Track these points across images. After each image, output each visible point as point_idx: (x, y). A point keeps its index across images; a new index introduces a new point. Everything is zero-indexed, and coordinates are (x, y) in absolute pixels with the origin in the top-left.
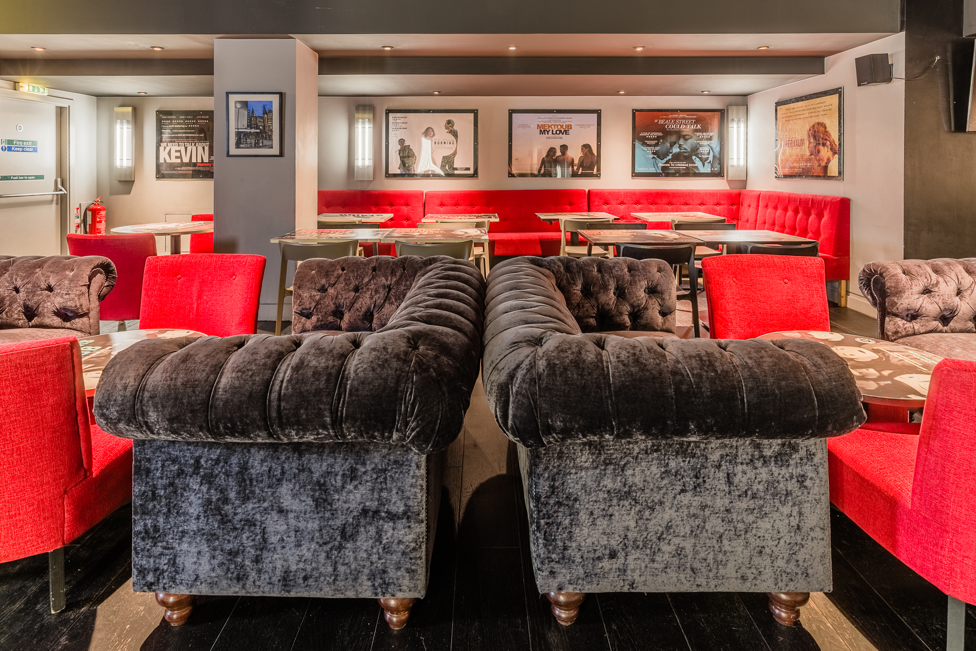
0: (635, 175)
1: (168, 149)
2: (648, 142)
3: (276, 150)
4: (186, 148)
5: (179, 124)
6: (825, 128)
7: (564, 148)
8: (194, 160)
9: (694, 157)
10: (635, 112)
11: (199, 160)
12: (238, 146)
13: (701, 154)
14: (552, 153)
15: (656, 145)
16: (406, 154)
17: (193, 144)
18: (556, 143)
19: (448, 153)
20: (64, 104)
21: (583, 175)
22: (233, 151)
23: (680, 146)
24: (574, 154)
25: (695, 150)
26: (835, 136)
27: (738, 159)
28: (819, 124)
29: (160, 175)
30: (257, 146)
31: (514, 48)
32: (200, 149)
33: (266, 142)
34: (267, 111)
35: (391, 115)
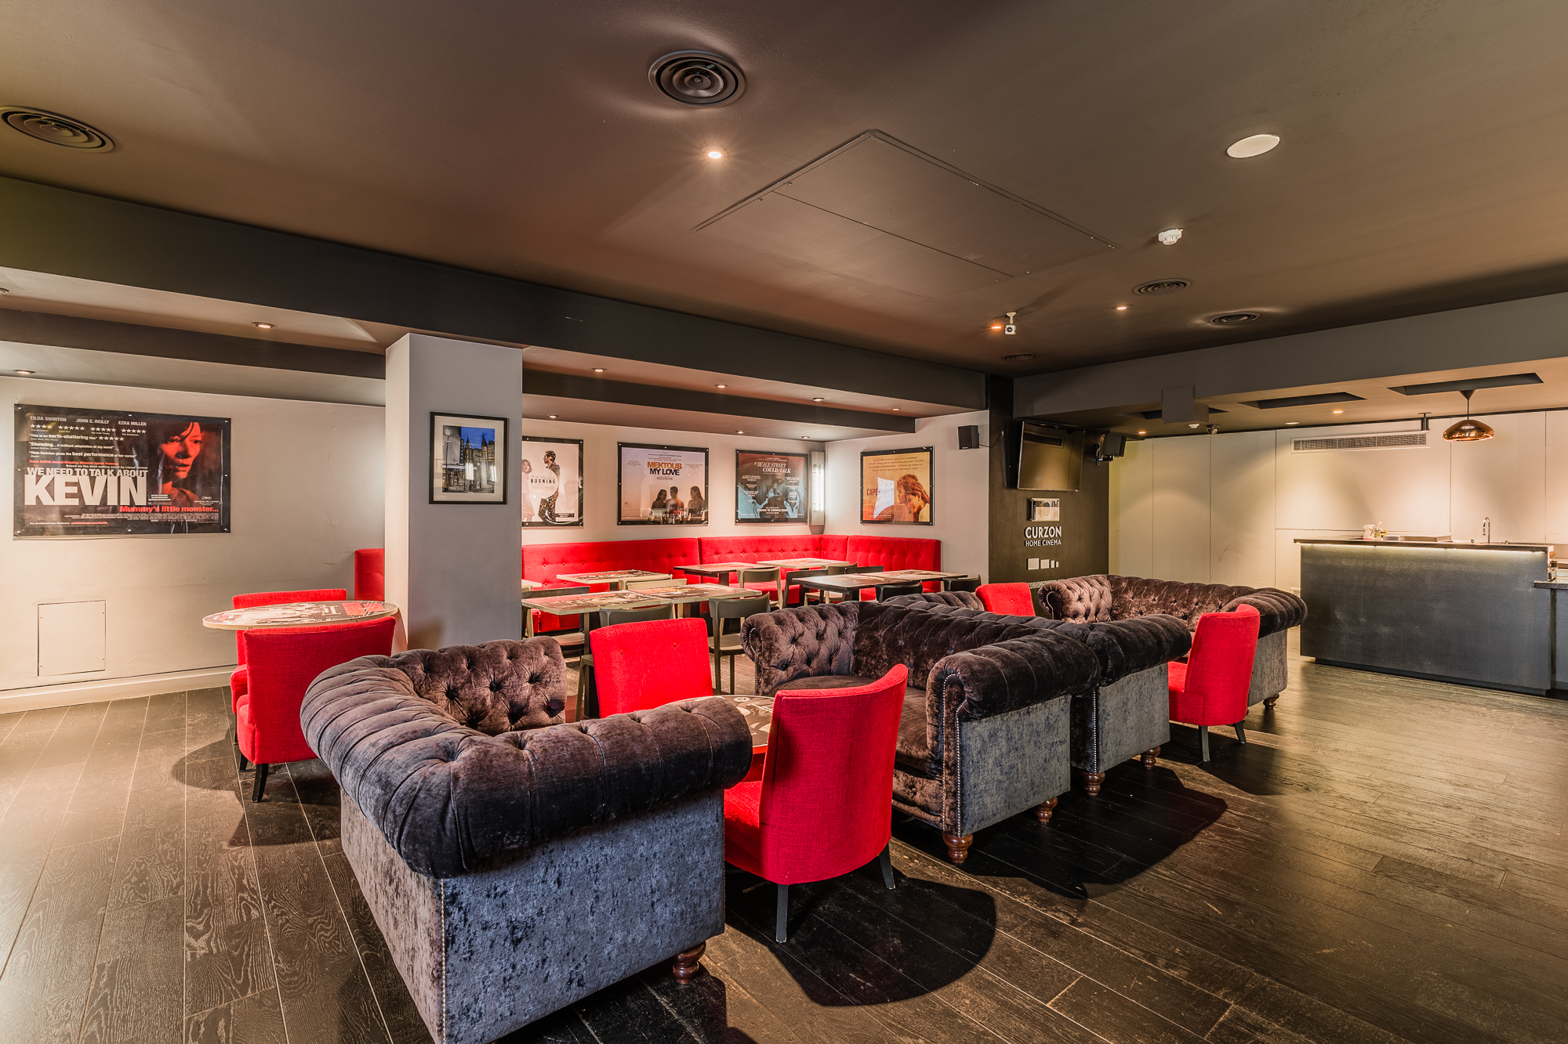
0: (739, 521)
1: (46, 480)
2: (749, 486)
3: (497, 496)
4: (93, 480)
5: (73, 432)
6: (917, 480)
7: (674, 490)
8: (112, 501)
9: (785, 502)
10: (738, 454)
11: (125, 501)
12: (446, 488)
13: (791, 499)
14: (662, 496)
15: (755, 489)
17: (110, 472)
18: (667, 485)
19: (548, 494)
21: (692, 522)
23: (774, 490)
24: (684, 497)
25: (786, 495)
26: (926, 488)
27: (819, 504)
28: (909, 476)
29: (25, 529)
31: (723, 387)
32: (126, 481)
34: (487, 442)
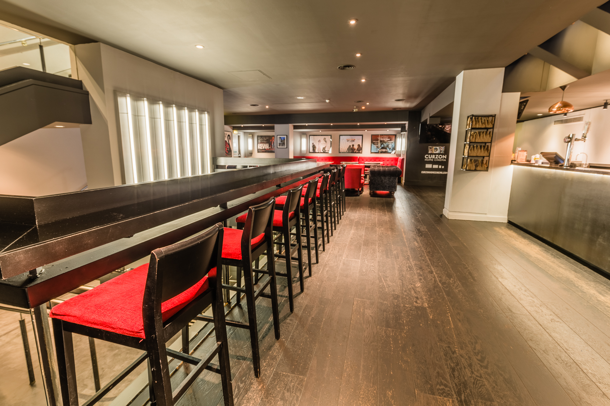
0: (371, 153)
1: (260, 145)
2: (375, 144)
3: (286, 147)
4: (264, 145)
7: (353, 145)
8: (266, 148)
9: (387, 148)
10: (372, 135)
11: (268, 148)
12: (279, 146)
14: (350, 147)
15: (377, 145)
16: (314, 147)
19: (324, 147)
20: (239, 135)
21: (358, 153)
22: (278, 147)
23: (384, 145)
24: (356, 147)
25: (388, 146)
27: (399, 148)
29: (258, 152)
30: (282, 146)
32: (267, 145)
33: (284, 145)
34: (284, 139)
35: (310, 137)
